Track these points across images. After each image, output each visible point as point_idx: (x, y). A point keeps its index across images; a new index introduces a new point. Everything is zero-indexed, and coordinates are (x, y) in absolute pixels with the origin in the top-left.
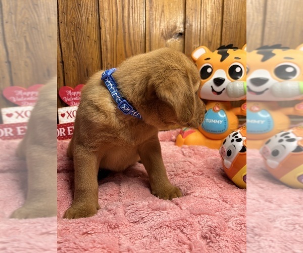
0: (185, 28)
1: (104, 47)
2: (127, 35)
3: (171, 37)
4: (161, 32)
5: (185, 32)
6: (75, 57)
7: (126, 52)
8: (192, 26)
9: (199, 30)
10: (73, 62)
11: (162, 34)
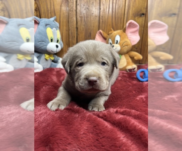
1: (101, 20)
2: (114, 13)
5: (146, 13)
6: (84, 25)
7: (112, 23)
10: (83, 28)
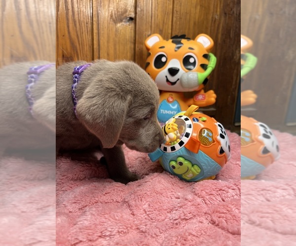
0: (136, 13)
3: (121, 21)
4: (110, 13)
8: (144, 11)
9: (150, 16)
11: (112, 16)
